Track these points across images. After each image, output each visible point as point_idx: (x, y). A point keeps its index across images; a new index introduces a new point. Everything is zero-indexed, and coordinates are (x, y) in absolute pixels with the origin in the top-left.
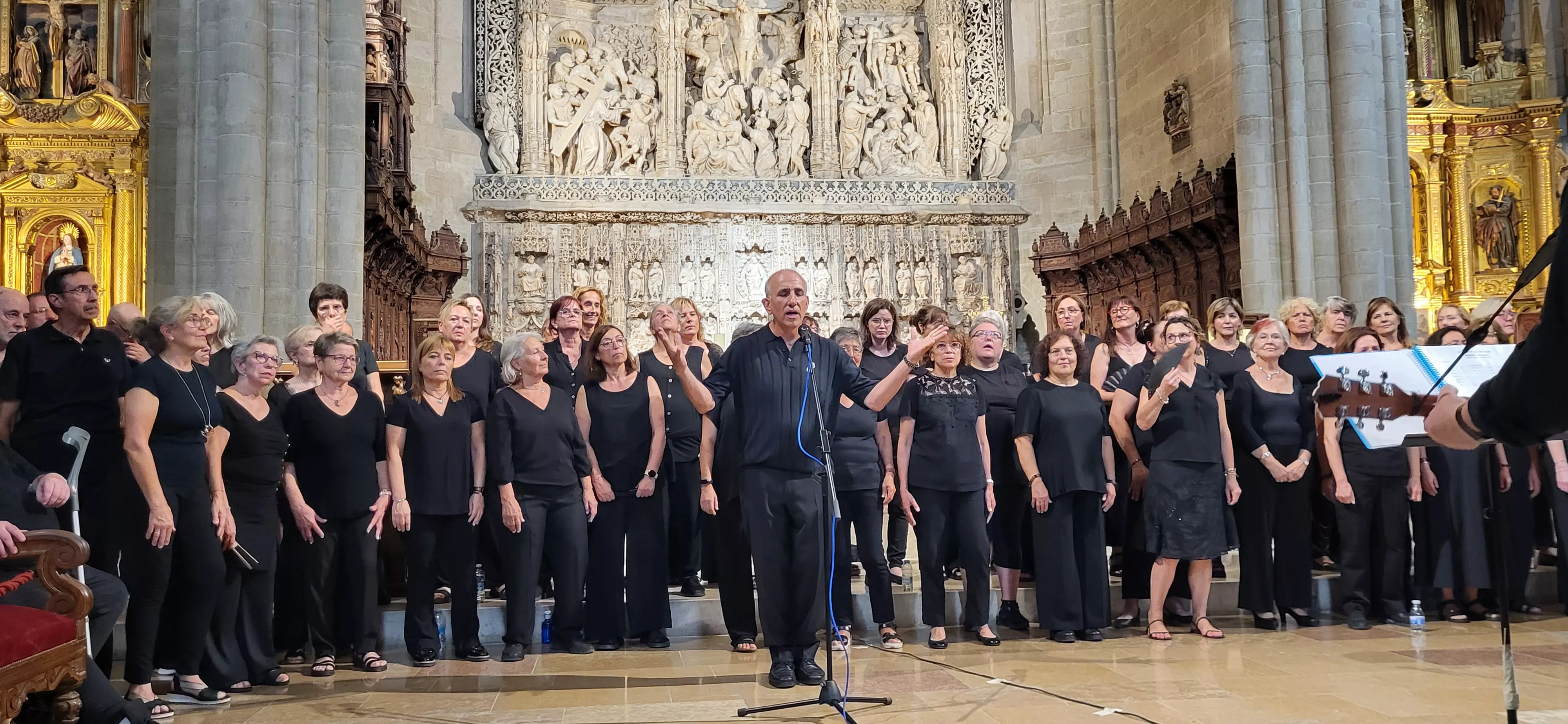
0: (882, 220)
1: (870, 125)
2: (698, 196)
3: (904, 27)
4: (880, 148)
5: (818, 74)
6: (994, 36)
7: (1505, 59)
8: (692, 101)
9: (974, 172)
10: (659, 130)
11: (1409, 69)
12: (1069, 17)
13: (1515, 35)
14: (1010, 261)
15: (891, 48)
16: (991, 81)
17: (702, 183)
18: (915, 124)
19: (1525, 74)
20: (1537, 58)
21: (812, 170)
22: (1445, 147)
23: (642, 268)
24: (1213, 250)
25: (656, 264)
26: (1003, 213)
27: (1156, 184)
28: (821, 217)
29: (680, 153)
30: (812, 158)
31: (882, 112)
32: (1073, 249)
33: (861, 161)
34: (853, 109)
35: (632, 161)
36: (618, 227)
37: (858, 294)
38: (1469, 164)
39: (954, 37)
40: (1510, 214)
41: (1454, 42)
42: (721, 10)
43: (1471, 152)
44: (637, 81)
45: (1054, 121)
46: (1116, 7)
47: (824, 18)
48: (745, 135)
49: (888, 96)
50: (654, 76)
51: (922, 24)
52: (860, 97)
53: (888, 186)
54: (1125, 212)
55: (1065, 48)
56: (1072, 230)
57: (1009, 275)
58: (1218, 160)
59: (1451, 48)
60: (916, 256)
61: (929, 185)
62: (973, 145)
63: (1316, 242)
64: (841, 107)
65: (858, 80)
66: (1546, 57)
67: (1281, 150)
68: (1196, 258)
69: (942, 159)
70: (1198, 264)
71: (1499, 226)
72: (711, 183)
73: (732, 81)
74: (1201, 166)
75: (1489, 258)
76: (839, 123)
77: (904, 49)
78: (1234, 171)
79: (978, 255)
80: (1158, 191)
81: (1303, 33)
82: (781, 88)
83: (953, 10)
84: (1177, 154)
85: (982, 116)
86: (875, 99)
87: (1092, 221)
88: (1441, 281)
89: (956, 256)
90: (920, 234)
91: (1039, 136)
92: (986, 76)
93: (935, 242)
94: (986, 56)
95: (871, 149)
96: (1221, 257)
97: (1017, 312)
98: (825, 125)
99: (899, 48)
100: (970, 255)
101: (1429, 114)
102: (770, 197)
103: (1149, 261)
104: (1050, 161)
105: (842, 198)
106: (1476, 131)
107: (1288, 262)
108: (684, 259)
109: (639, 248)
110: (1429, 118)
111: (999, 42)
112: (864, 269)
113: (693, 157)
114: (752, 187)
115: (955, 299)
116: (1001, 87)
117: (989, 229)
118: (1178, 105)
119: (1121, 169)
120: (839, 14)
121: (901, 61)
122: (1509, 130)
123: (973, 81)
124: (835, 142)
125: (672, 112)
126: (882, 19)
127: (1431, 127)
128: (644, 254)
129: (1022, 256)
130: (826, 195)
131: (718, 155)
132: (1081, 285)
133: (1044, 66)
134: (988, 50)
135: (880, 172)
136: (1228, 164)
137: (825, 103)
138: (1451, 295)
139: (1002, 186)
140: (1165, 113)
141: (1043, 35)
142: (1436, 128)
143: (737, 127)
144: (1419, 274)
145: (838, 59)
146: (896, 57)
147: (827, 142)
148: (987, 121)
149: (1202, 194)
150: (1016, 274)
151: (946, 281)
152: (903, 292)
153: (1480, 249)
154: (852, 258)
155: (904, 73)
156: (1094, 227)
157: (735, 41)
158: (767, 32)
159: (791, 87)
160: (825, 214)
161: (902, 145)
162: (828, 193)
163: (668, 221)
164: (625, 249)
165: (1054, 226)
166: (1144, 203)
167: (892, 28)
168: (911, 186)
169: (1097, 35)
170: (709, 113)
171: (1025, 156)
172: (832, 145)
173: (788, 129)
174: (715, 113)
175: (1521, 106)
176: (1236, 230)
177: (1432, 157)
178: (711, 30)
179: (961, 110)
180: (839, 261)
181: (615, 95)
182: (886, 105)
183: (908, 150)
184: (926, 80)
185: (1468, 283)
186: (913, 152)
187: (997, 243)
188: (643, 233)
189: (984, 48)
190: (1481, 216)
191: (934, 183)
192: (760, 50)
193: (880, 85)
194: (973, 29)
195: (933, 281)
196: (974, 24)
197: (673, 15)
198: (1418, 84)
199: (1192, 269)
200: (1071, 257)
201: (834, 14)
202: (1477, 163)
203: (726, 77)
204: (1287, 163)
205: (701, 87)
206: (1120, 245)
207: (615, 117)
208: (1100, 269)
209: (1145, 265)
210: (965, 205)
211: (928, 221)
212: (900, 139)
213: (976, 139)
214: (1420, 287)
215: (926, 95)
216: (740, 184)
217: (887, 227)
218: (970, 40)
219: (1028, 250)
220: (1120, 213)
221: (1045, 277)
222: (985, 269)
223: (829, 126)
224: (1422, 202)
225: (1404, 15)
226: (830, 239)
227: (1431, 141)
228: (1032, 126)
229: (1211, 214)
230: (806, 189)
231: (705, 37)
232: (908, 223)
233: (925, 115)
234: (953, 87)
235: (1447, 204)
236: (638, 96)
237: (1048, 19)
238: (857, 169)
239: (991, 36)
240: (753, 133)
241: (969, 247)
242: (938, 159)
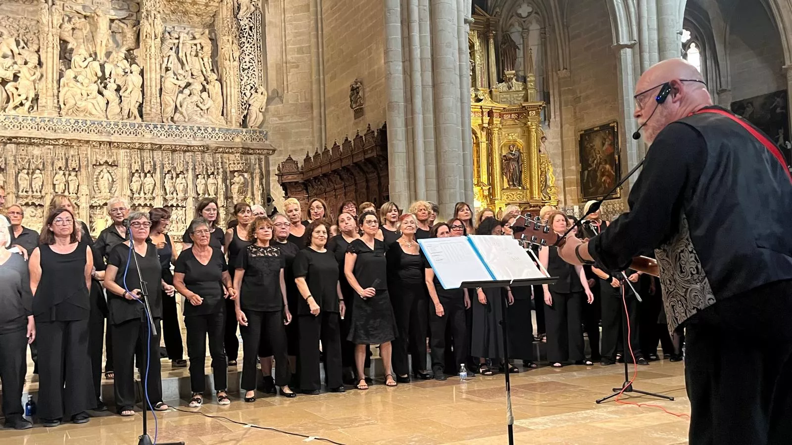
0: (188, 149)
1: (181, 92)
2: (68, 129)
3: (202, 35)
4: (187, 106)
5: (148, 59)
6: (256, 45)
7: (517, 80)
8: (64, 69)
9: (244, 124)
10: (41, 86)
11: (472, 82)
12: (298, 38)
13: (522, 68)
14: (265, 176)
15: (194, 47)
16: (254, 71)
17: (70, 121)
18: (209, 93)
19: (525, 89)
20: (531, 81)
21: (144, 116)
22: (489, 124)
23: (28, 174)
24: (375, 174)
25: (38, 171)
26: (261, 148)
27: (345, 136)
28: (149, 146)
29: (56, 101)
30: (144, 109)
31: (188, 85)
32: (300, 171)
33: (175, 113)
34: (170, 81)
35: (22, 104)
36: (11, 147)
37: (172, 194)
38: (500, 133)
39: (233, 43)
40: (518, 160)
41: (493, 69)
42: (84, 14)
43: (501, 127)
44: (26, 54)
45: (290, 97)
46: (324, 35)
47: (153, 25)
48: (100, 93)
49: (192, 75)
50: (38, 51)
51: (213, 34)
52: (175, 74)
53: (192, 129)
54: (329, 151)
55: (296, 55)
56: (300, 159)
57: (264, 184)
58: (378, 125)
59: (492, 73)
60: (209, 171)
61: (217, 129)
62: (243, 107)
63: (427, 171)
64: (163, 80)
65: (174, 64)
66: (535, 81)
67: (409, 122)
68: (366, 178)
69: (225, 115)
70: (367, 181)
71: (513, 165)
72: (77, 122)
73: (91, 59)
74: (369, 127)
75: (508, 181)
76: (161, 89)
77: (202, 48)
78: (386, 131)
79: (246, 172)
80: (347, 140)
81: (421, 59)
82: (124, 65)
83: (232, 28)
84: (357, 120)
85: (248, 91)
86: (184, 76)
87: (311, 155)
88: (486, 193)
89: (233, 172)
90: (211, 158)
91: (282, 105)
92: (251, 68)
93: (220, 164)
94: (251, 56)
95: (181, 106)
96: (379, 178)
97: (269, 205)
98: (152, 89)
99: (199, 47)
100: (241, 172)
101: (481, 106)
102: (116, 132)
103: (342, 179)
104: (288, 119)
105: (163, 135)
106: (503, 116)
107: (413, 182)
108: (57, 168)
109: (26, 160)
110: (481, 108)
111: (259, 49)
112: (176, 178)
113: (65, 105)
114: (105, 124)
115: (232, 198)
116: (260, 75)
117: (252, 157)
118: (358, 93)
119: (327, 126)
120: (162, 23)
121: (200, 55)
122: (518, 117)
123: (244, 70)
124: (159, 100)
125: (50, 76)
126: (189, 29)
127: (482, 112)
128: (29, 165)
129: (272, 173)
130: (152, 133)
131: (82, 104)
132: (305, 191)
133: (284, 65)
134: (253, 53)
135: (186, 120)
136: (383, 127)
137: (153, 77)
138: (491, 200)
139: (260, 132)
140: (350, 97)
141: (284, 47)
142: (484, 113)
143: (95, 88)
144: (476, 189)
145: (161, 50)
146: (197, 52)
147: (153, 100)
148: (252, 94)
149: (370, 143)
150: (268, 184)
151: (226, 186)
152: (201, 192)
153: (504, 177)
154: (169, 171)
155: (202, 62)
156: (312, 158)
157: (94, 34)
158: (115, 30)
159: (131, 65)
160: (152, 144)
161: (200, 105)
162: (154, 131)
163: (47, 144)
164: (15, 161)
165: (290, 157)
166: (339, 146)
167: (195, 34)
168: (206, 129)
169: (314, 50)
170: (75, 77)
171: (274, 115)
172: (157, 103)
173: (129, 91)
174: (79, 78)
175: (523, 105)
176: (387, 164)
177: (482, 128)
178: (77, 26)
179: (236, 87)
180: (160, 173)
181: (9, 62)
182: (191, 81)
183: (204, 108)
184: (215, 67)
185: (499, 195)
186: (207, 109)
187: (257, 166)
188: (29, 151)
189: (250, 52)
190: (505, 160)
191: (220, 129)
192: (111, 41)
193: (187, 68)
194: (243, 40)
195: (219, 186)
196: (244, 37)
197: (51, 13)
198: (476, 90)
199: (364, 184)
200: (300, 175)
201: (158, 23)
202: (503, 133)
203: (87, 56)
204: (413, 128)
205: (71, 61)
206: (326, 170)
207: (9, 75)
208: (315, 182)
209: (340, 181)
210: (238, 142)
211: (216, 150)
212: (199, 102)
213: (245, 104)
214: (477, 197)
215: (215, 76)
216: (96, 123)
217: (190, 153)
218: (242, 46)
219: (274, 170)
220: (326, 151)
221: (285, 186)
222: (250, 180)
223: (155, 91)
224: (478, 152)
225: (470, 53)
226: (155, 159)
227: (482, 120)
228: (277, 99)
229: (374, 154)
230: (140, 128)
231: (73, 29)
232: (204, 152)
233: (215, 88)
234: (232, 73)
235: (490, 154)
236: (26, 63)
237: (287, 39)
238: (172, 118)
239: (254, 45)
240: (105, 92)
241: (240, 167)
242: (223, 115)
